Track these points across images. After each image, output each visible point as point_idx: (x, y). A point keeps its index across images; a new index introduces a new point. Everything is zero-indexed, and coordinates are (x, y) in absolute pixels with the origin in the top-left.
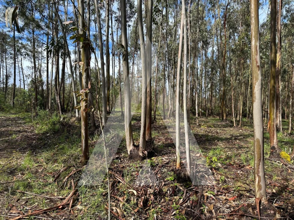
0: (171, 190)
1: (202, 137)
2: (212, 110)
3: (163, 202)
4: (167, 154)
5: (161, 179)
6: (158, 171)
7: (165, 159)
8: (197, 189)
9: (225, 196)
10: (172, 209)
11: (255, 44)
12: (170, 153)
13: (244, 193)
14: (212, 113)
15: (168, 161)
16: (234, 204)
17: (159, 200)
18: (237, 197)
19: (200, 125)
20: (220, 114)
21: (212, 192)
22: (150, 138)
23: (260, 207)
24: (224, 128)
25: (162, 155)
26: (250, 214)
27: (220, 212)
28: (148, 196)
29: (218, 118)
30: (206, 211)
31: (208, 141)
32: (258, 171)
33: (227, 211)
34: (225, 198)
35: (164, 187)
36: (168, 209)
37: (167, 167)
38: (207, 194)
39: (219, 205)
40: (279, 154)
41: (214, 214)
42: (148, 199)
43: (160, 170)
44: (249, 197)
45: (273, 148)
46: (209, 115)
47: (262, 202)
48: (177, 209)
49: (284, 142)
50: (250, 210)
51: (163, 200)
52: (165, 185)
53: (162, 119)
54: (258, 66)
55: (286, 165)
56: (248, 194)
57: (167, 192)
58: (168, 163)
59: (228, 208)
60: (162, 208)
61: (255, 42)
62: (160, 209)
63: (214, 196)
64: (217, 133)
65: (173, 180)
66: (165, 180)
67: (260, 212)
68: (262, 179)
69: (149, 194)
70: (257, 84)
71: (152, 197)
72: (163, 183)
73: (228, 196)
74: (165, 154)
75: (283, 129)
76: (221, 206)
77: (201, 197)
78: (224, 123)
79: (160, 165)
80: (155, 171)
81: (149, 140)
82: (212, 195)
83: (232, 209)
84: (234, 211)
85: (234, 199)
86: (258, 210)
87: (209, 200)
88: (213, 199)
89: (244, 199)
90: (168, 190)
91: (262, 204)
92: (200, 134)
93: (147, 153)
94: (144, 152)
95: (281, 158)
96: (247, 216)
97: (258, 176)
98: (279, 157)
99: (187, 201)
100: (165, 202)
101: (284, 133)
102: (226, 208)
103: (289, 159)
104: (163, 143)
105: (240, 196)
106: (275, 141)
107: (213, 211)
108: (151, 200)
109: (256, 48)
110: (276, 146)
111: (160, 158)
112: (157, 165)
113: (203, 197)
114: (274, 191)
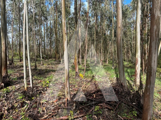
0: (20, 104)
1: (44, 71)
2: (51, 55)
3: (14, 113)
4: (19, 83)
5: (13, 100)
6: (12, 95)
7: (18, 86)
8: (37, 100)
9: (52, 100)
10: (20, 115)
11: (64, 22)
12: (21, 82)
13: (61, 97)
14: (51, 57)
15: (19, 87)
16: (56, 104)
17: (12, 113)
18: (58, 100)
19: (43, 64)
20: (55, 58)
21: (45, 100)
22: (7, 74)
23: (67, 102)
24: (56, 64)
25: (16, 84)
26: (63, 107)
27: (49, 110)
28: (3, 112)
29: (54, 59)
30: (41, 111)
31: (47, 72)
32: (67, 85)
33: (52, 108)
34: (52, 101)
35: (15, 104)
36: (17, 117)
37: (19, 91)
38: (42, 102)
39: (49, 106)
40: (79, 75)
41: (46, 111)
42: (3, 114)
43: (13, 94)
44: (64, 98)
45: (77, 73)
46: (50, 58)
47: (68, 99)
48: (24, 115)
49: (82, 69)
50: (63, 105)
51: (14, 112)
52: (16, 102)
53: (18, 62)
54: (66, 33)
55: (81, 80)
56: (63, 97)
57: (17, 106)
58: (19, 89)
59: (53, 107)
60: (13, 117)
61: (64, 20)
62: (12, 118)
63: (46, 102)
64: (52, 67)
65: (22, 98)
66: (17, 99)
67: (67, 105)
68: (68, 88)
69: (4, 111)
70: (65, 42)
71: (6, 112)
72: (15, 102)
73: (54, 100)
74: (18, 83)
75: (82, 63)
76: (50, 106)
77: (39, 104)
78: (56, 62)
79: (14, 90)
80: (10, 95)
81: (6, 76)
82: (45, 102)
83: (55, 107)
84: (56, 107)
85: (56, 101)
86: (66, 104)
87: (43, 105)
88: (46, 104)
89: (62, 100)
90: (18, 105)
91: (68, 100)
92: (42, 69)
93: (4, 85)
94: (1, 84)
95: (79, 77)
96: (61, 108)
97: (67, 87)
98: (79, 76)
99: (30, 109)
100: (16, 112)
101: (82, 65)
102: (52, 107)
103: (83, 77)
104: (17, 77)
105: (60, 99)
106: (77, 69)
107: (45, 110)
108: (6, 114)
109: (65, 24)
110: (78, 72)
111: (14, 86)
112: (12, 91)
113: (40, 104)
114: (75, 93)
